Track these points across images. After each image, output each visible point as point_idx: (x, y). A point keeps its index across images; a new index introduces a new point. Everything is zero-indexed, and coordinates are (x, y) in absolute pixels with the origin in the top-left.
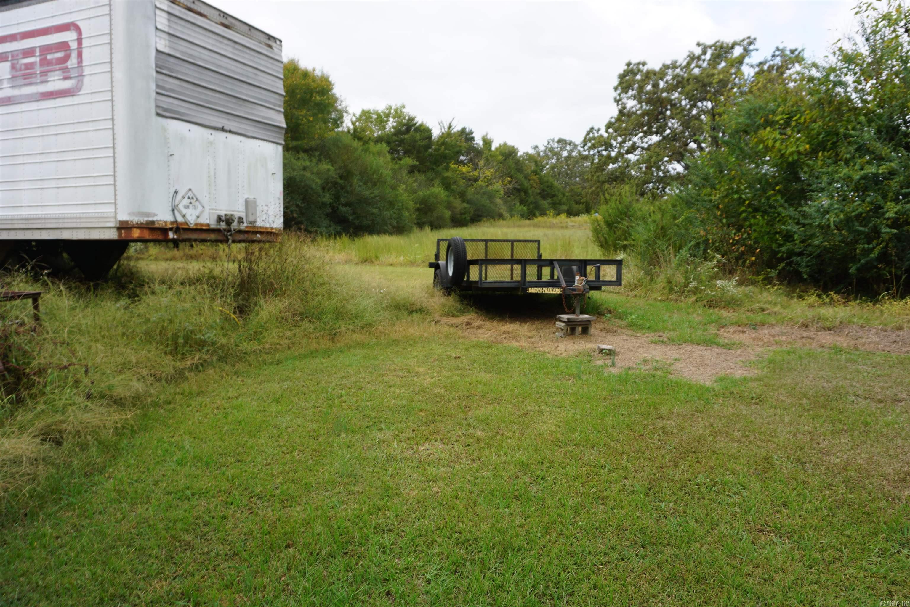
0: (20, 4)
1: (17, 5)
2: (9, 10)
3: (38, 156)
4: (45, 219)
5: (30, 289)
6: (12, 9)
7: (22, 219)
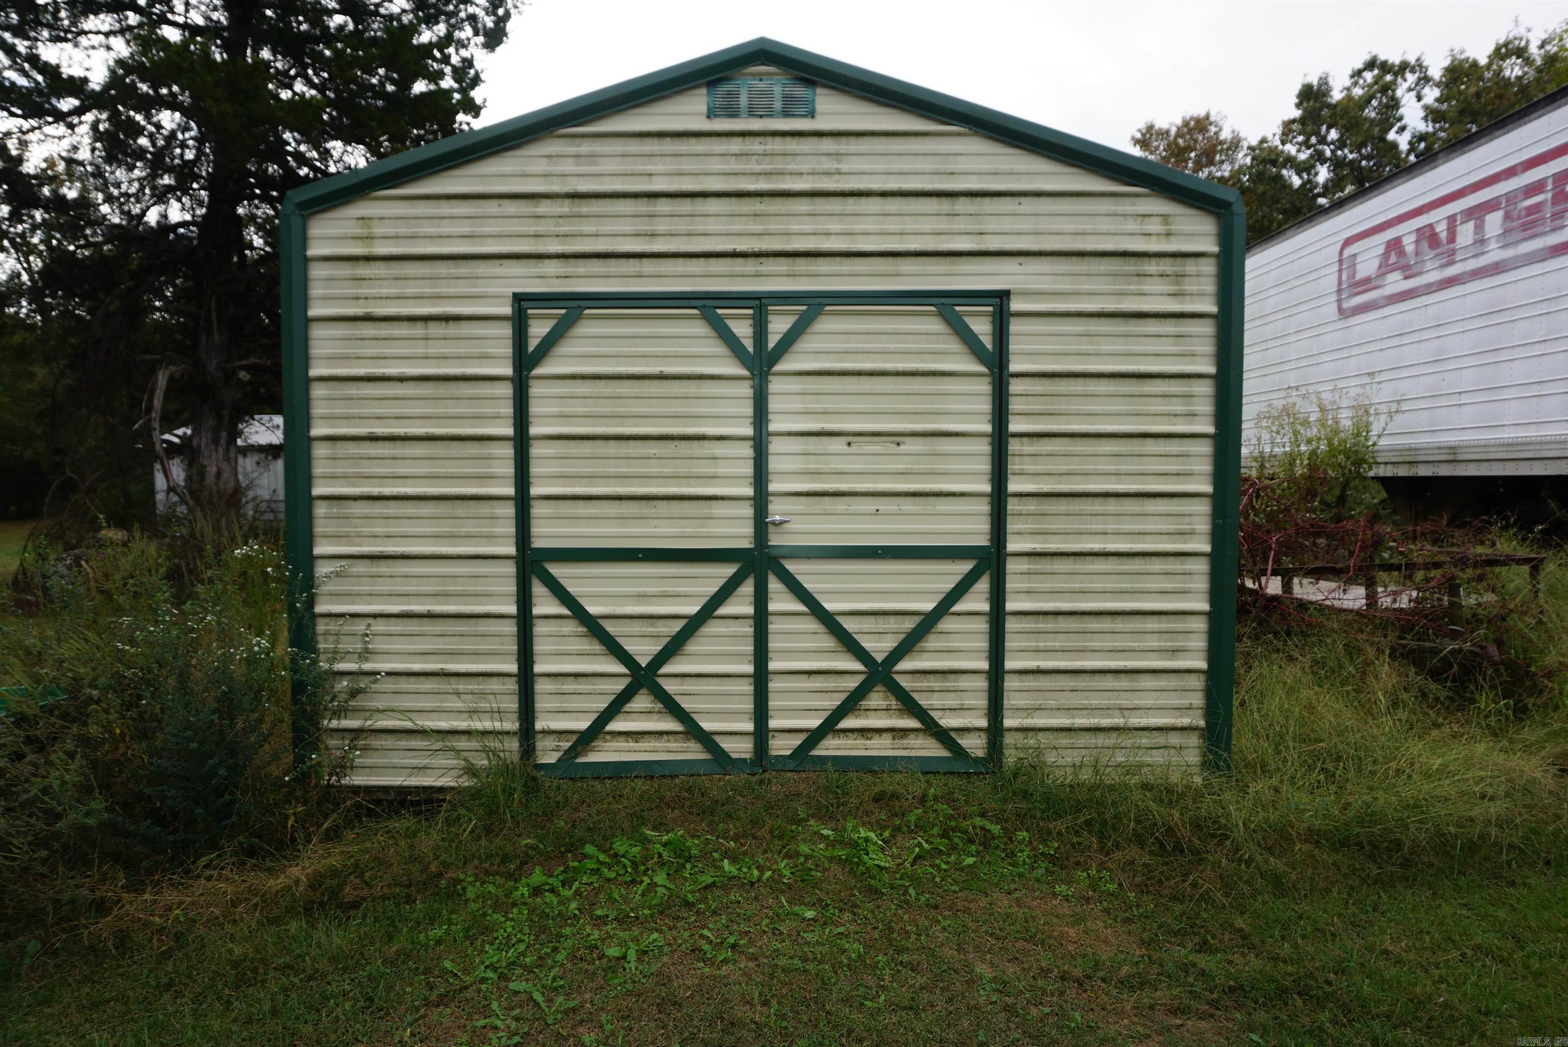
0: (1526, 119)
1: (1521, 122)
2: (1508, 132)
3: (1537, 346)
4: (1541, 443)
5: (1523, 552)
6: (1512, 130)
7: (1503, 445)
